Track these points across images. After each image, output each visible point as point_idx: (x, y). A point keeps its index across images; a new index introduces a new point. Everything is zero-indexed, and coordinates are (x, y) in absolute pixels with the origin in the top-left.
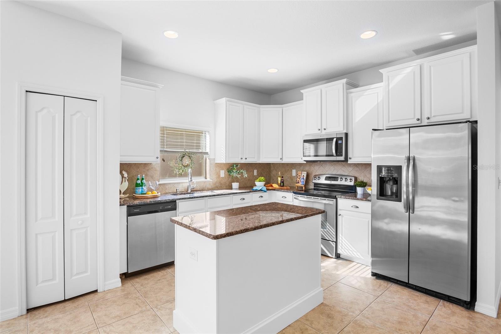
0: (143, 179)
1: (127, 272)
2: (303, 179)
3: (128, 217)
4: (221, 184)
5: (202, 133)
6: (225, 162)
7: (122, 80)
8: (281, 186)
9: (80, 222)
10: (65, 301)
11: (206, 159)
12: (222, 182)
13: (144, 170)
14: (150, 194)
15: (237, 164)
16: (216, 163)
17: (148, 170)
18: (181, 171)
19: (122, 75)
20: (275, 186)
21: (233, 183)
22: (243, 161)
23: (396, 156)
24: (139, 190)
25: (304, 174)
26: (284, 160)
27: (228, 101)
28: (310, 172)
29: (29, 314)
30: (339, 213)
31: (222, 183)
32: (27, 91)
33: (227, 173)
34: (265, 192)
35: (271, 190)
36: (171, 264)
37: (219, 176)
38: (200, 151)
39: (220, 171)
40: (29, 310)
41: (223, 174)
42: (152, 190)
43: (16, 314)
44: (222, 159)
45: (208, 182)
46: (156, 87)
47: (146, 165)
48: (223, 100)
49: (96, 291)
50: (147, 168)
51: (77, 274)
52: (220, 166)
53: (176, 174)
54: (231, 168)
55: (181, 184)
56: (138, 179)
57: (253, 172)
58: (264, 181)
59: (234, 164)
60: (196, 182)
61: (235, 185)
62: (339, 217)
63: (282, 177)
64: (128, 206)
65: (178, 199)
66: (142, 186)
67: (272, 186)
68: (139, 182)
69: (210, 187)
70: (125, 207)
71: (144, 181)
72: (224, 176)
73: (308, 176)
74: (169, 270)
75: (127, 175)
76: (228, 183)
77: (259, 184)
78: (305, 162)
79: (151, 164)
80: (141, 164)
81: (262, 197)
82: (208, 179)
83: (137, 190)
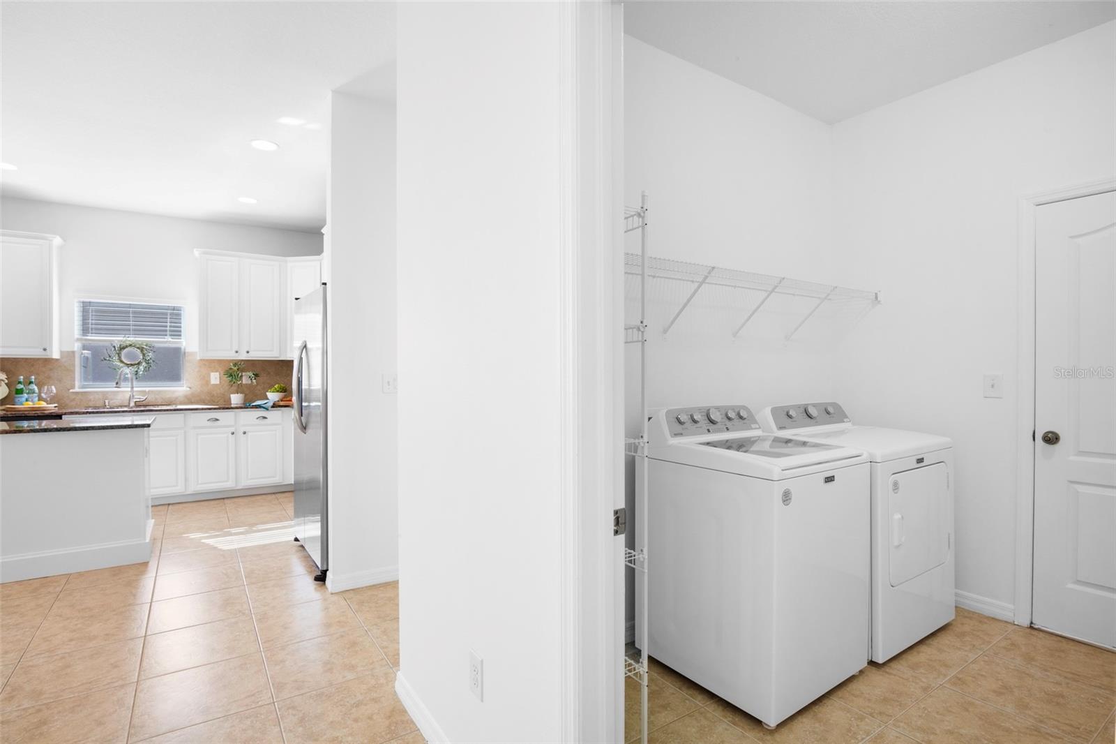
0: (30, 383)
4: (212, 397)
12: (215, 393)
13: (44, 369)
17: (50, 370)
21: (232, 396)
22: (243, 354)
24: (20, 399)
27: (205, 253)
31: (215, 395)
33: (226, 379)
34: (267, 409)
37: (208, 381)
39: (210, 375)
41: (215, 378)
45: (181, 391)
50: (49, 367)
52: (211, 364)
56: (19, 383)
60: (152, 392)
61: (236, 398)
68: (21, 387)
71: (33, 386)
72: (218, 383)
75: (7, 375)
76: (227, 395)
77: (270, 395)
80: (38, 359)
81: (265, 418)
82: (185, 386)
83: (17, 400)
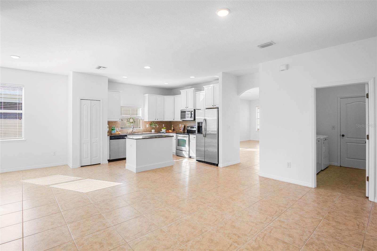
0: (114, 127)
1: (110, 160)
2: (183, 128)
3: (110, 140)
4: (147, 130)
5: (138, 109)
6: (147, 121)
7: (108, 91)
8: (173, 131)
9: (95, 140)
10: (91, 165)
11: (140, 120)
14: (117, 133)
15: (154, 122)
16: (145, 121)
17: (116, 124)
18: (129, 124)
19: (108, 89)
20: (170, 131)
21: (152, 130)
22: (156, 120)
23: (201, 118)
24: (113, 131)
25: (183, 126)
26: (175, 120)
27: (149, 95)
28: (186, 125)
29: (81, 167)
30: (190, 140)
32: (81, 99)
35: (168, 133)
36: (125, 159)
37: (146, 127)
38: (137, 116)
39: (146, 125)
40: (81, 166)
42: (118, 132)
43: (78, 167)
44: (147, 120)
45: (141, 129)
46: (120, 92)
47: (115, 122)
48: (147, 95)
49: (100, 164)
50: (116, 123)
51: (95, 157)
53: (127, 126)
54: (151, 123)
55: (129, 130)
56: (113, 127)
57: (163, 125)
58: (165, 129)
59: (152, 121)
60: (136, 129)
61: (153, 131)
62: (190, 142)
63: (174, 127)
64: (110, 136)
65: (128, 135)
66: (114, 130)
67: (169, 131)
68: (113, 128)
69: (142, 131)
70: (109, 136)
71: (115, 128)
72: (148, 127)
73: (185, 127)
74: (124, 161)
76: (150, 130)
77: (163, 130)
78: (182, 121)
79: (117, 121)
82: (141, 128)
83: (112, 132)
